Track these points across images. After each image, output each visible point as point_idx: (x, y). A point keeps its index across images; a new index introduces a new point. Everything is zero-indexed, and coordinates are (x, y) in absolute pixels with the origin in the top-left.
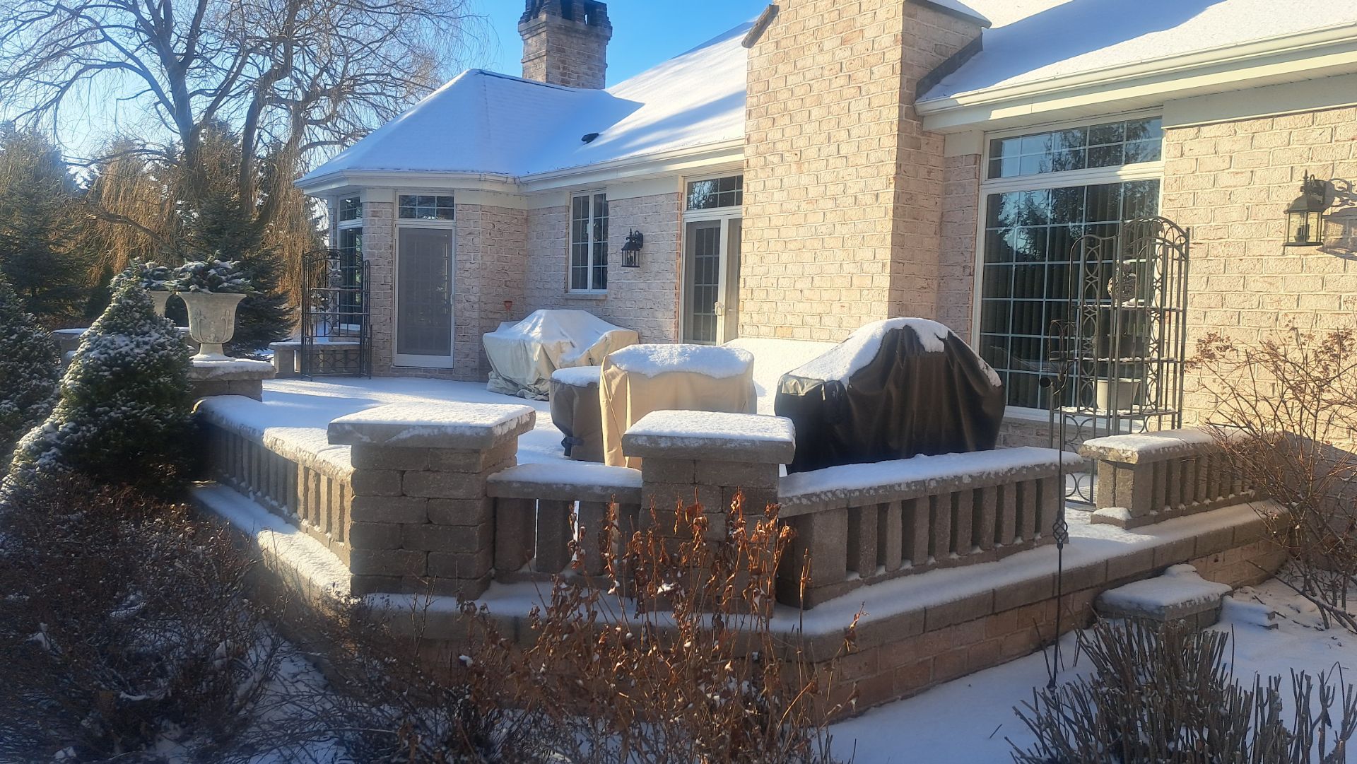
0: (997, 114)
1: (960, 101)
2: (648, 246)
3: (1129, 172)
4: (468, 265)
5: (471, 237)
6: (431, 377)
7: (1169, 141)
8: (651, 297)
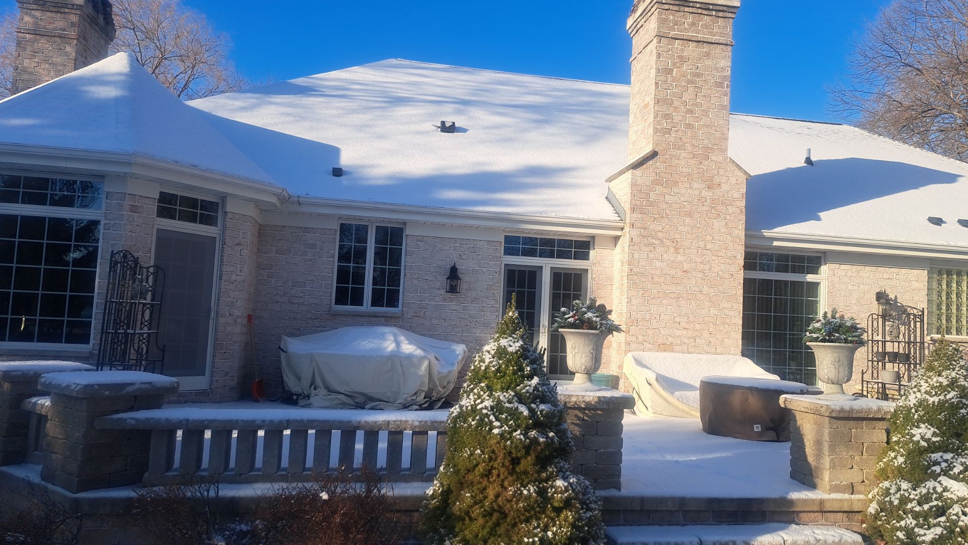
0: (776, 243)
1: (765, 234)
2: (466, 279)
3: (810, 278)
4: (234, 277)
5: (239, 248)
6: (185, 402)
7: (824, 269)
8: (466, 317)
